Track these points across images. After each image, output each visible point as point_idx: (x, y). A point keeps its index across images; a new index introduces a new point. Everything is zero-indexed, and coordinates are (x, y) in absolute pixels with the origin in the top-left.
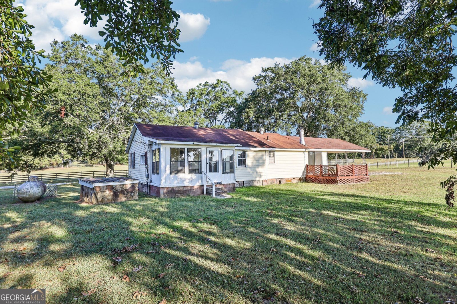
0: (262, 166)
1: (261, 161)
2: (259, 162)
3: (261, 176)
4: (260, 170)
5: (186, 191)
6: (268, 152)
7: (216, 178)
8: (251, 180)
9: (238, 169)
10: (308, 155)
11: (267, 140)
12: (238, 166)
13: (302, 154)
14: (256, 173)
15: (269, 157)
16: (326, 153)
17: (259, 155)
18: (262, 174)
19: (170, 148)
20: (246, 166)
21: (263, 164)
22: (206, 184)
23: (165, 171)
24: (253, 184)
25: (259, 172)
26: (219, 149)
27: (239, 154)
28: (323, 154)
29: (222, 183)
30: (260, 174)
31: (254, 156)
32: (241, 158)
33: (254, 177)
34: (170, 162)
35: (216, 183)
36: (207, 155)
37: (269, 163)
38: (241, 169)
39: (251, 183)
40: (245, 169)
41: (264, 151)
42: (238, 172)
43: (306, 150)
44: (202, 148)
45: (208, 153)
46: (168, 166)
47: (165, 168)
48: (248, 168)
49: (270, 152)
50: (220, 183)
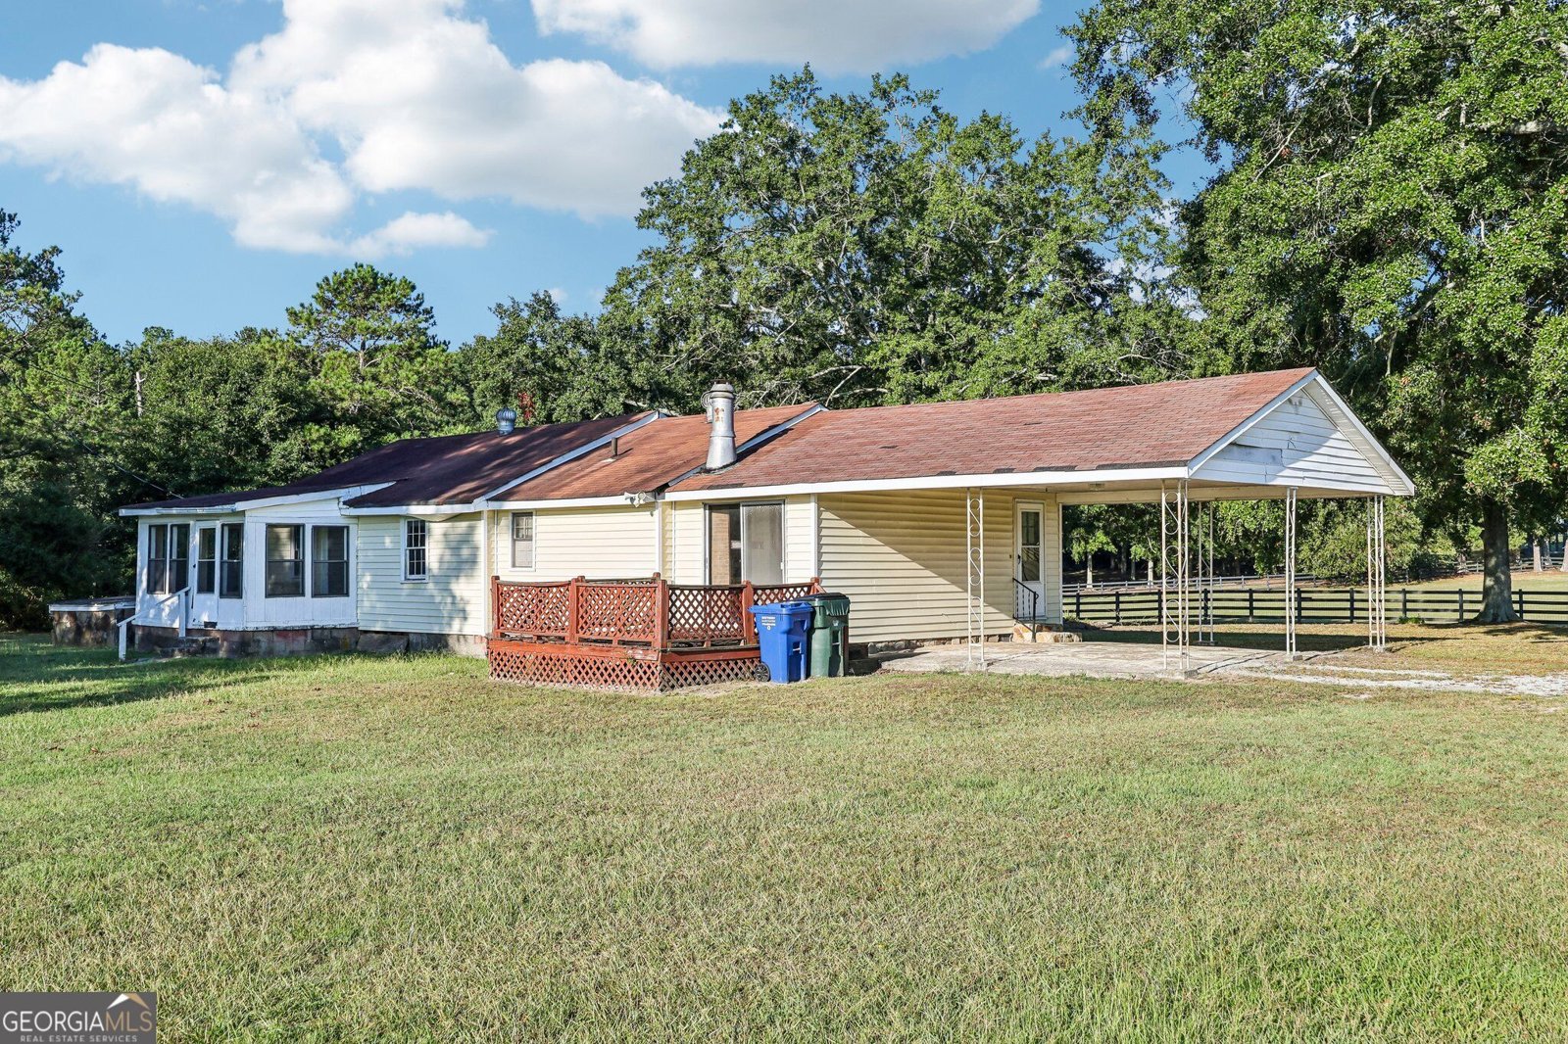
0: (470, 576)
1: (465, 553)
2: (462, 560)
3: (465, 616)
4: (460, 589)
6: (510, 518)
7: (209, 609)
8: (436, 630)
9: (405, 586)
10: (701, 525)
11: (612, 457)
12: (409, 577)
13: (646, 523)
14: (453, 603)
15: (514, 541)
16: (812, 507)
17: (460, 531)
18: (468, 608)
19: (150, 527)
20: (426, 576)
21: (473, 561)
22: (190, 627)
23: (141, 582)
24: (446, 646)
25: (462, 599)
26: (217, 524)
27: (410, 531)
28: (790, 511)
29: (217, 627)
30: (464, 611)
31: (445, 535)
32: (416, 545)
33: (445, 621)
34: (150, 561)
35: (207, 624)
36: (195, 540)
37: (514, 566)
38: (411, 586)
39: (438, 643)
40: (422, 586)
41: (476, 516)
42: (402, 599)
43: (632, 499)
44: (192, 523)
45: (197, 536)
46: (145, 571)
47: (141, 574)
48: (431, 586)
49: (517, 515)
50: (214, 625)
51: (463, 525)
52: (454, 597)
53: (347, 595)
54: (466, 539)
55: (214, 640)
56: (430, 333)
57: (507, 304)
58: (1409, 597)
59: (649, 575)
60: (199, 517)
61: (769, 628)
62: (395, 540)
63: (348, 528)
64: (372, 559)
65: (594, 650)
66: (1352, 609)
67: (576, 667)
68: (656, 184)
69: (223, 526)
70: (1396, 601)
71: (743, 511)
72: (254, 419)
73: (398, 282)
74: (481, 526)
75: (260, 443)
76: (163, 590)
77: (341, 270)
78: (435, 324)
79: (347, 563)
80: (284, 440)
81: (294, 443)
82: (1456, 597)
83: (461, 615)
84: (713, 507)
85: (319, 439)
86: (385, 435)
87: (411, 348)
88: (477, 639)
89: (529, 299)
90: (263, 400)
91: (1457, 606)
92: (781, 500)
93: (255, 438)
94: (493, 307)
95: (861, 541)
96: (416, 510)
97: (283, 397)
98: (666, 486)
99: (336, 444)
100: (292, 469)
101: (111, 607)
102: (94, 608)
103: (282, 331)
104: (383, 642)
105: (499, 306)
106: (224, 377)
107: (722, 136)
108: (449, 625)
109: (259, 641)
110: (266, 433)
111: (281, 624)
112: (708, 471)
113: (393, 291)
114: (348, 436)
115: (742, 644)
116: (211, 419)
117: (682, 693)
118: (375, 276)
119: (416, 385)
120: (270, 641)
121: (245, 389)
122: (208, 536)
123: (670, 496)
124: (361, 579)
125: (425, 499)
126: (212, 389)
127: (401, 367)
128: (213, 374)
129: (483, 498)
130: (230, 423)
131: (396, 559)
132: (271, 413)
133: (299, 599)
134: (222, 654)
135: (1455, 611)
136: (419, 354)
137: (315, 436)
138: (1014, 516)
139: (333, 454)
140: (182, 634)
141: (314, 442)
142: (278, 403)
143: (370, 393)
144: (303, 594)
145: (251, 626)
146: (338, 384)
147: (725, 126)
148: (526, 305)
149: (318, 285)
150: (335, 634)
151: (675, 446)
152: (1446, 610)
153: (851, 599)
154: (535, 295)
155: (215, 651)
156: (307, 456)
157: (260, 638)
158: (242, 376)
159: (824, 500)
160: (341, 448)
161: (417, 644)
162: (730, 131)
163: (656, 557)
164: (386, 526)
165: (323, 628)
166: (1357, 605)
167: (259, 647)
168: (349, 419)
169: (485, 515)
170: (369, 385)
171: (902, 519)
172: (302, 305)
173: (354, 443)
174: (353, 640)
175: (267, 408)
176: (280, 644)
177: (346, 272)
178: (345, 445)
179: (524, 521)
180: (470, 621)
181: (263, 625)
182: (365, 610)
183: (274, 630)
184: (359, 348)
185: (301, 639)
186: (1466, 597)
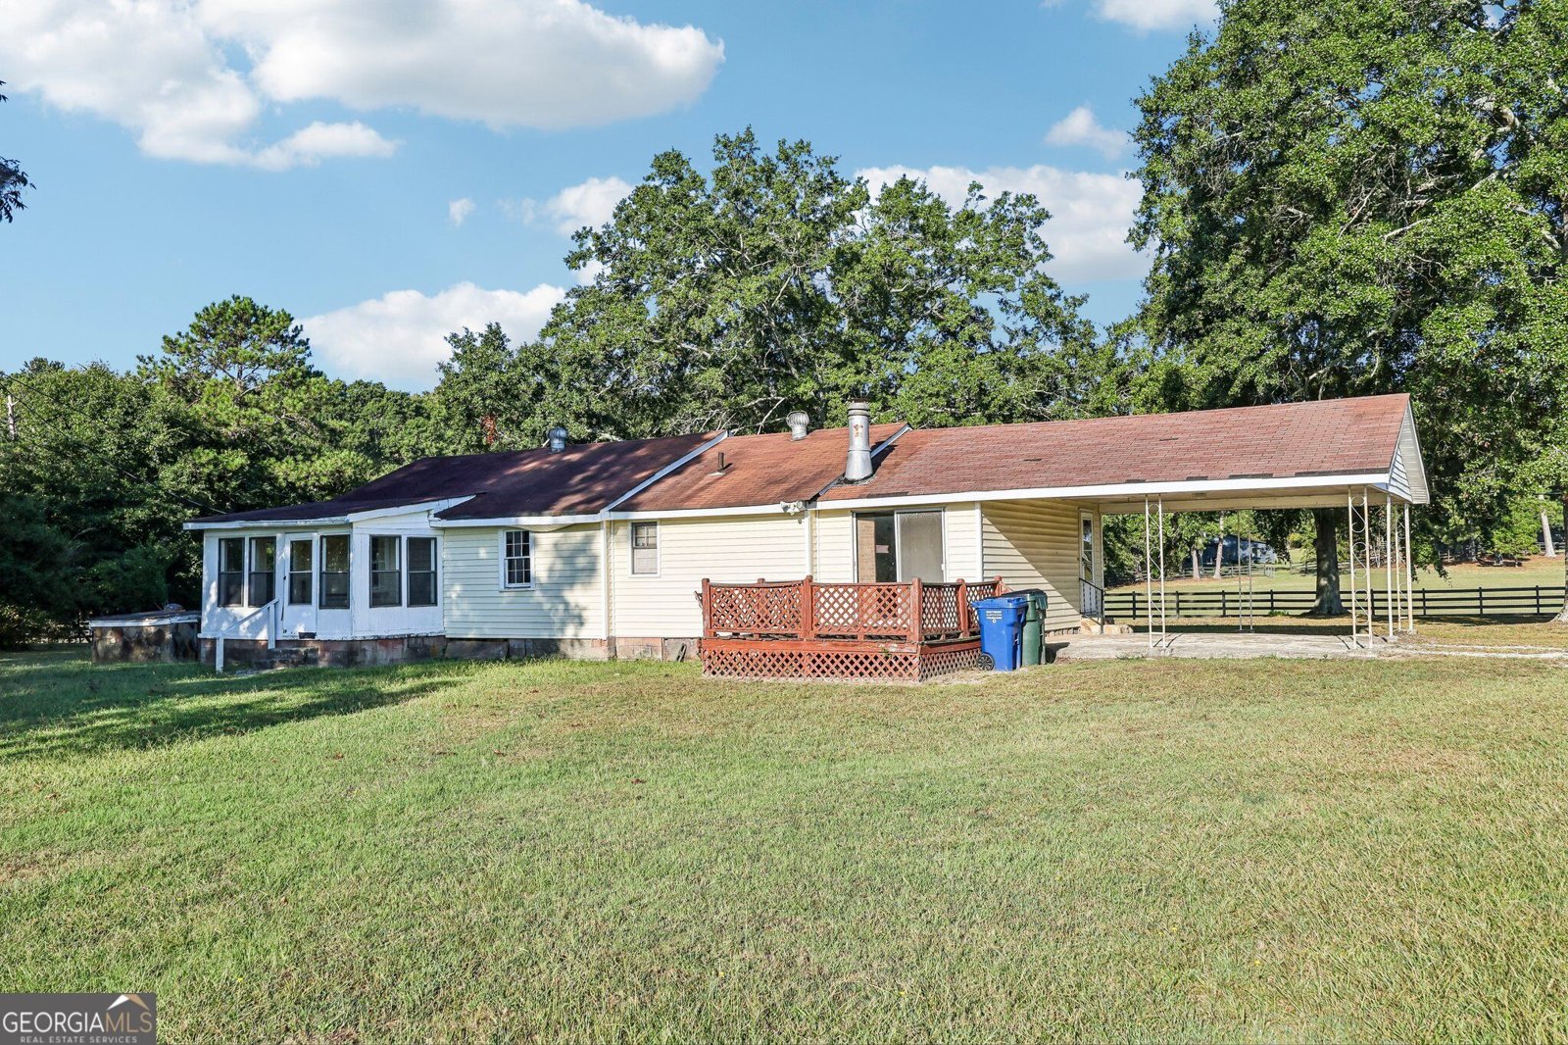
0: (587, 584)
1: (581, 562)
2: (578, 568)
3: (580, 622)
4: (575, 596)
5: (246, 651)
6: (630, 527)
7: (303, 621)
8: (545, 635)
9: (505, 594)
10: (849, 531)
11: (719, 471)
12: (508, 585)
13: (794, 531)
14: (566, 610)
15: (633, 549)
16: (977, 512)
17: (573, 541)
18: (585, 614)
19: (220, 540)
20: (532, 584)
21: (591, 570)
22: (280, 638)
23: (209, 596)
24: (557, 650)
25: (577, 606)
26: (315, 537)
27: (509, 541)
28: (949, 518)
29: (316, 638)
30: (580, 617)
31: (556, 545)
32: (518, 554)
33: (557, 626)
34: (220, 574)
35: (302, 635)
36: (284, 554)
37: (633, 573)
38: (513, 594)
39: (547, 649)
40: (527, 594)
41: (596, 526)
42: (501, 606)
43: (786, 508)
44: (279, 536)
45: (288, 549)
46: (214, 585)
47: (209, 589)
48: (538, 594)
49: (637, 526)
50: (313, 635)
51: (578, 536)
52: (567, 604)
53: (436, 604)
54: (583, 549)
55: (314, 651)
56: (308, 362)
57: (461, 334)
58: (1181, 598)
59: (802, 577)
60: (287, 530)
61: (994, 622)
62: (491, 553)
63: (435, 539)
64: (462, 569)
65: (836, 645)
66: (1134, 609)
67: (814, 662)
68: (584, 228)
69: (322, 537)
70: (1171, 601)
71: (897, 518)
72: (145, 442)
73: (274, 314)
74: (600, 536)
75: (148, 466)
76: (240, 602)
77: (219, 302)
78: (310, 355)
79: (435, 573)
80: (172, 464)
81: (185, 466)
82: (1220, 597)
83: (577, 620)
84: (860, 514)
85: (209, 462)
86: (264, 459)
87: (294, 376)
88: (597, 643)
89: (484, 330)
90: (152, 425)
91: (1220, 605)
92: (944, 507)
93: (142, 459)
94: (448, 336)
95: (1003, 544)
96: (525, 521)
97: (172, 421)
98: (818, 496)
99: (225, 468)
100: (182, 491)
101: (167, 622)
102: (146, 623)
103: (157, 359)
104: (477, 650)
105: (454, 336)
106: (109, 402)
107: (643, 187)
108: (562, 630)
109: (365, 650)
110: (155, 457)
111: (383, 634)
112: (852, 482)
113: (272, 323)
114: (237, 460)
115: (961, 637)
116: (100, 441)
117: (938, 681)
118: (253, 307)
119: (300, 413)
120: (375, 650)
121: (131, 412)
122: (302, 550)
123: (821, 505)
124: (449, 589)
125: (539, 510)
126: (98, 413)
127: (285, 395)
128: (99, 398)
129: (607, 509)
130: (120, 447)
131: (494, 569)
132: (161, 437)
133: (397, 608)
134: (322, 664)
135: (1219, 608)
136: (301, 383)
137: (204, 460)
138: (1079, 523)
139: (221, 478)
140: (272, 646)
141: (203, 465)
142: (169, 428)
143: (256, 419)
144: (400, 604)
145: (359, 636)
146: (220, 410)
147: (648, 178)
148: (481, 335)
149: (197, 315)
150: (427, 642)
151: (785, 460)
152: (1212, 608)
153: (1048, 594)
154: (490, 326)
155: (315, 661)
156: (195, 478)
157: (366, 647)
158: (129, 401)
159: (987, 507)
160: (229, 472)
161: (520, 649)
162: (652, 184)
163: (807, 561)
164: (479, 537)
165: (417, 637)
166: (1138, 605)
167: (365, 656)
168: (234, 444)
169: (605, 525)
170: (255, 411)
171: (1024, 525)
172: (179, 334)
173: (242, 467)
174: (441, 648)
175: (156, 432)
176: (383, 655)
177: (224, 303)
178: (234, 468)
179: (644, 532)
180: (587, 626)
181: (369, 635)
182: (454, 619)
183: (379, 640)
184: (236, 376)
185: (399, 647)
186: (1227, 597)
